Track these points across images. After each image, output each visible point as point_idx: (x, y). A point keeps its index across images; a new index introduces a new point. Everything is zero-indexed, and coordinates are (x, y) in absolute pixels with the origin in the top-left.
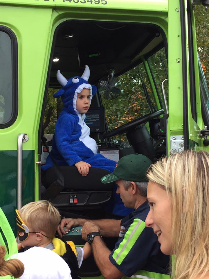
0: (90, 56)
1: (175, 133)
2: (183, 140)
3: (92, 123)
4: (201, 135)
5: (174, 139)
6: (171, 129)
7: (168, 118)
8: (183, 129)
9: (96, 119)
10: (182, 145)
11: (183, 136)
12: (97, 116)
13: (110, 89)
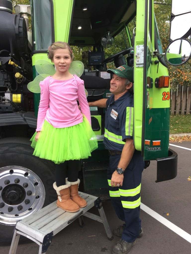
0: (97, 23)
1: (139, 43)
2: (144, 47)
3: (98, 60)
4: (154, 54)
5: (138, 47)
6: (137, 41)
7: (135, 36)
8: (144, 40)
9: (100, 58)
10: (143, 50)
11: (144, 45)
12: (100, 56)
13: (107, 42)
